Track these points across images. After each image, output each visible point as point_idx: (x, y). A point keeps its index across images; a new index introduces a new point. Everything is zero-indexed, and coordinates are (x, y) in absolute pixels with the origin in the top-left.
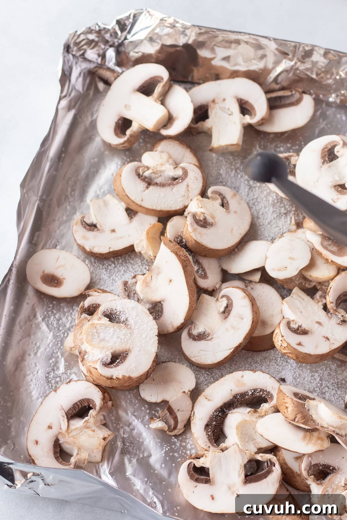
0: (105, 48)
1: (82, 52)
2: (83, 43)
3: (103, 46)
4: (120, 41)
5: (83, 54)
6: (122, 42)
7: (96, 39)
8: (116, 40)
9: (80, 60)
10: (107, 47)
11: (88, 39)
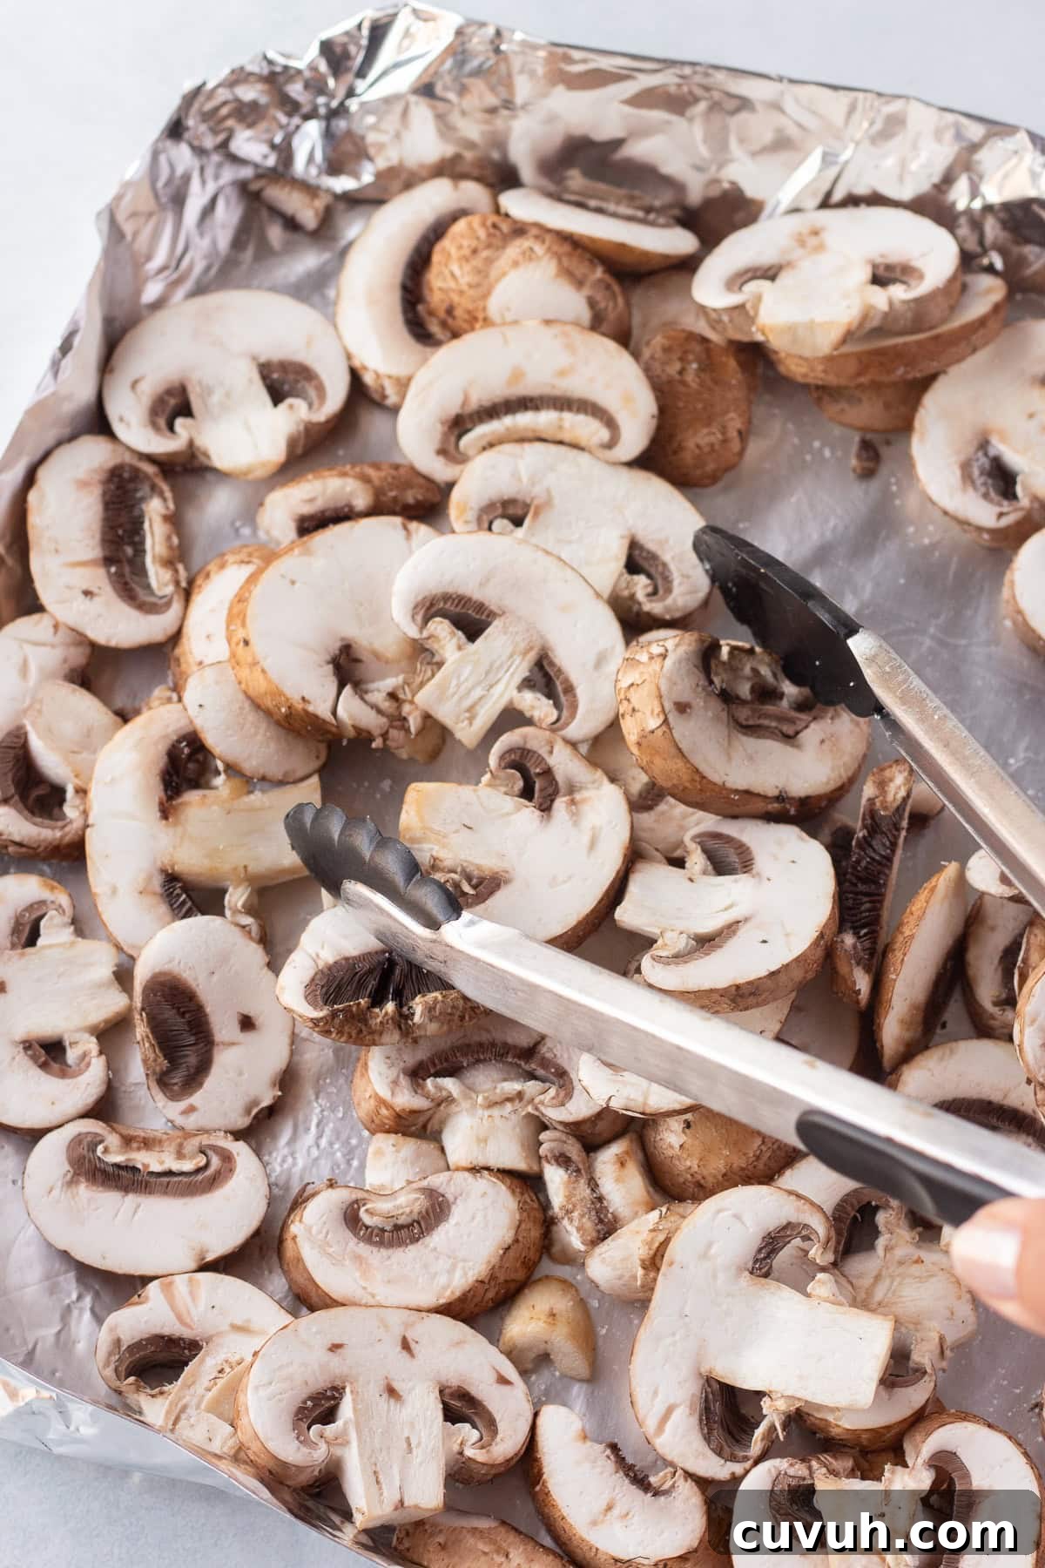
0: (288, 124)
1: (221, 138)
2: (224, 111)
3: (283, 119)
4: (334, 104)
5: (224, 145)
6: (342, 104)
7: (263, 100)
8: (321, 100)
9: (216, 158)
10: (296, 120)
11: (237, 100)
